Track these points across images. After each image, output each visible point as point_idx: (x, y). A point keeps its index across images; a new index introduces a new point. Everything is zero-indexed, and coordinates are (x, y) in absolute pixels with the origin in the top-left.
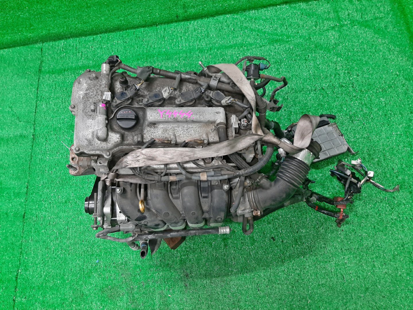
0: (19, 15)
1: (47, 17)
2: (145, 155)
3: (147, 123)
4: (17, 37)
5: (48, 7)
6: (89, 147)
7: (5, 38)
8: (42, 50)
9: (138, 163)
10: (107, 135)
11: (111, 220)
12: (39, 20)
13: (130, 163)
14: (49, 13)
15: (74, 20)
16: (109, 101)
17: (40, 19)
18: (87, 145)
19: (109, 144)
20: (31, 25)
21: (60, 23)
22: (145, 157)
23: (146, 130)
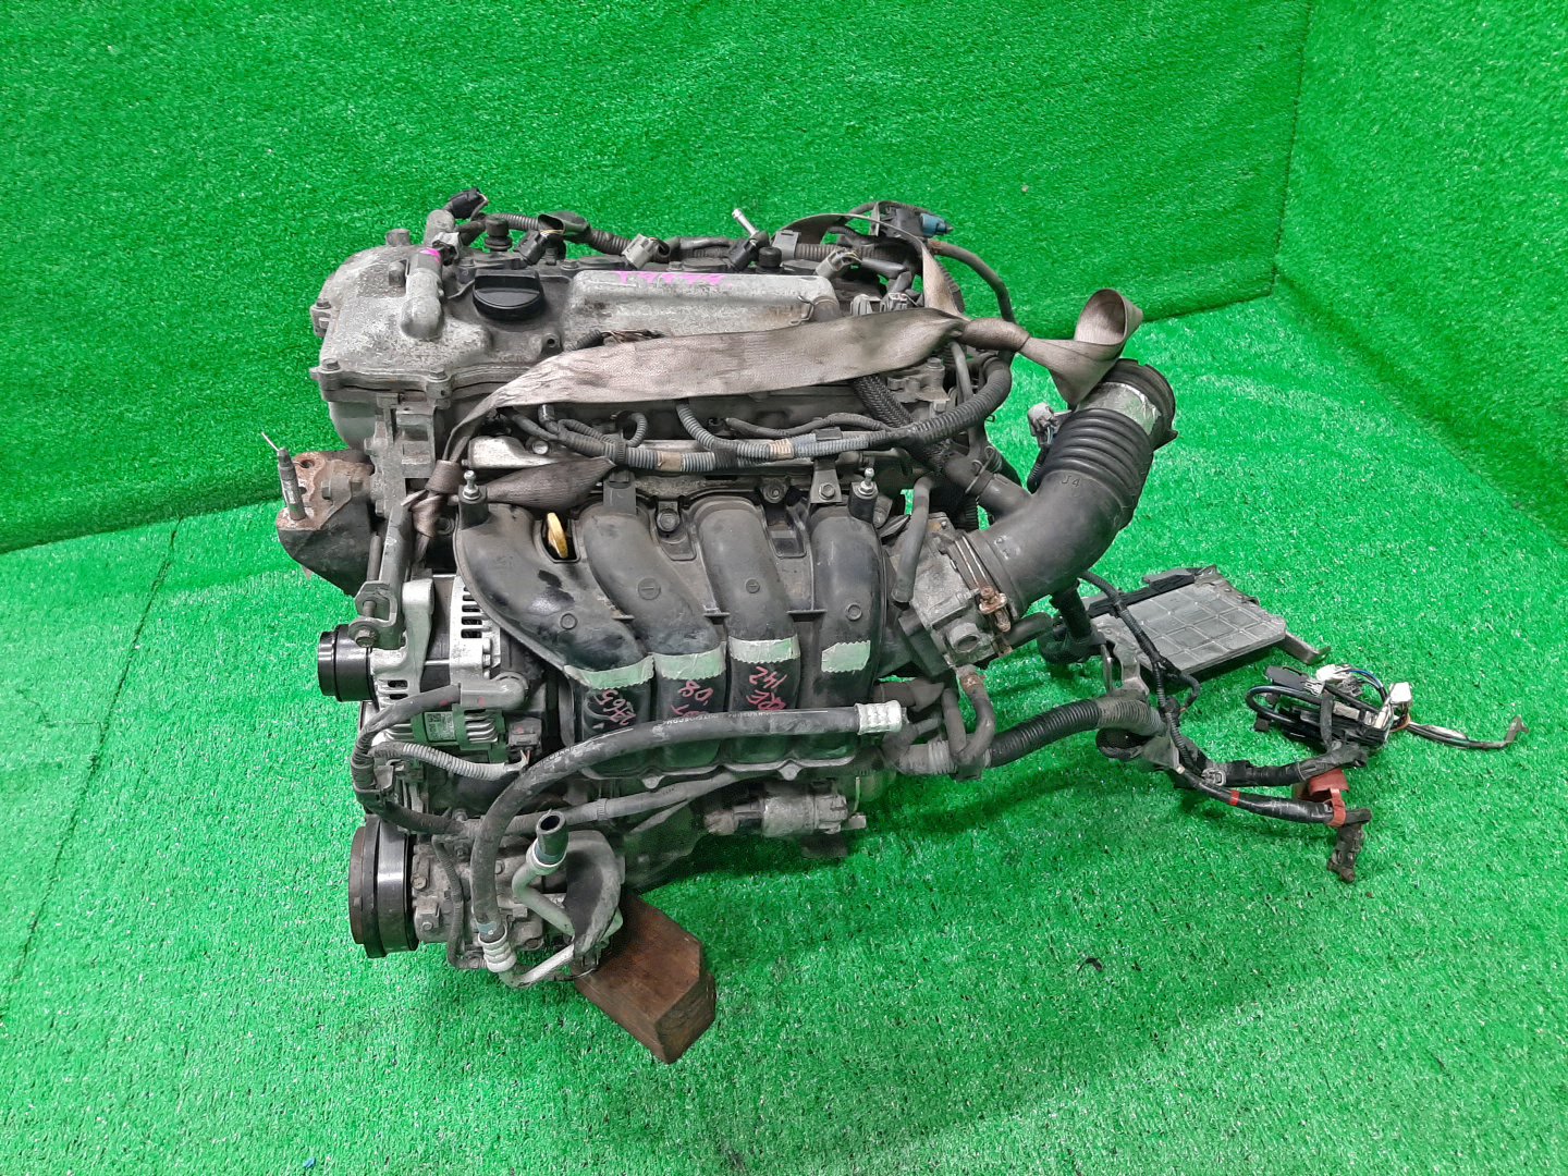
0: (121, 413)
1: (214, 417)
2: (571, 370)
3: (575, 302)
4: (95, 496)
5: (224, 382)
6: (373, 355)
7: (52, 501)
8: (173, 536)
9: (546, 391)
10: (441, 321)
11: (425, 668)
12: (183, 430)
13: (517, 392)
14: (223, 404)
15: (305, 427)
16: (452, 247)
17: (187, 428)
18: (368, 349)
19: (443, 349)
20: (153, 451)
21: (253, 441)
22: (570, 374)
23: (571, 322)
